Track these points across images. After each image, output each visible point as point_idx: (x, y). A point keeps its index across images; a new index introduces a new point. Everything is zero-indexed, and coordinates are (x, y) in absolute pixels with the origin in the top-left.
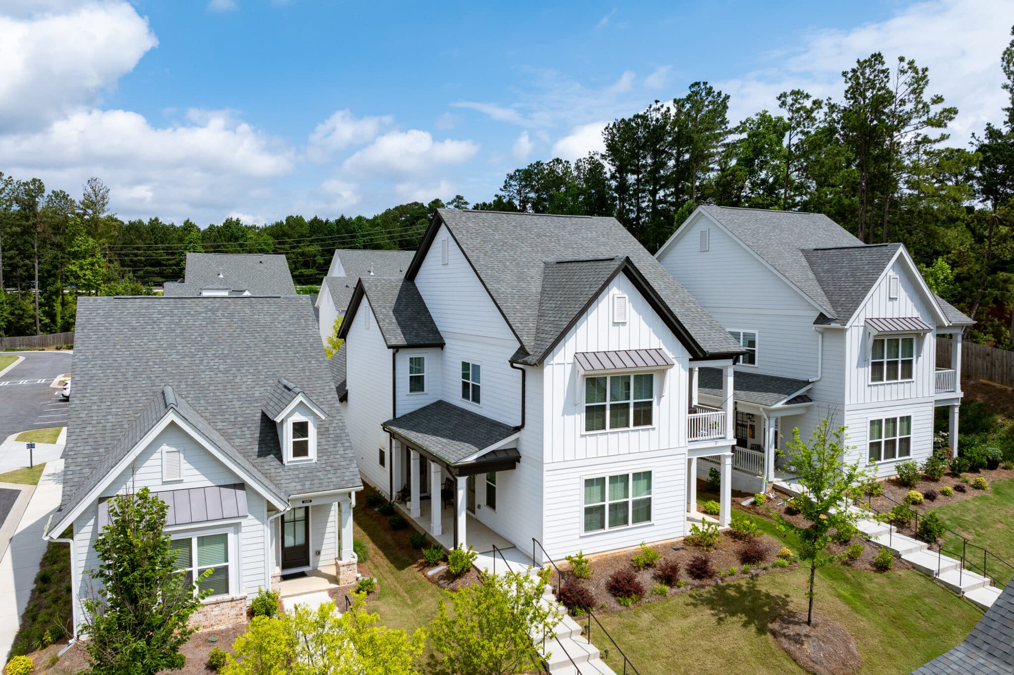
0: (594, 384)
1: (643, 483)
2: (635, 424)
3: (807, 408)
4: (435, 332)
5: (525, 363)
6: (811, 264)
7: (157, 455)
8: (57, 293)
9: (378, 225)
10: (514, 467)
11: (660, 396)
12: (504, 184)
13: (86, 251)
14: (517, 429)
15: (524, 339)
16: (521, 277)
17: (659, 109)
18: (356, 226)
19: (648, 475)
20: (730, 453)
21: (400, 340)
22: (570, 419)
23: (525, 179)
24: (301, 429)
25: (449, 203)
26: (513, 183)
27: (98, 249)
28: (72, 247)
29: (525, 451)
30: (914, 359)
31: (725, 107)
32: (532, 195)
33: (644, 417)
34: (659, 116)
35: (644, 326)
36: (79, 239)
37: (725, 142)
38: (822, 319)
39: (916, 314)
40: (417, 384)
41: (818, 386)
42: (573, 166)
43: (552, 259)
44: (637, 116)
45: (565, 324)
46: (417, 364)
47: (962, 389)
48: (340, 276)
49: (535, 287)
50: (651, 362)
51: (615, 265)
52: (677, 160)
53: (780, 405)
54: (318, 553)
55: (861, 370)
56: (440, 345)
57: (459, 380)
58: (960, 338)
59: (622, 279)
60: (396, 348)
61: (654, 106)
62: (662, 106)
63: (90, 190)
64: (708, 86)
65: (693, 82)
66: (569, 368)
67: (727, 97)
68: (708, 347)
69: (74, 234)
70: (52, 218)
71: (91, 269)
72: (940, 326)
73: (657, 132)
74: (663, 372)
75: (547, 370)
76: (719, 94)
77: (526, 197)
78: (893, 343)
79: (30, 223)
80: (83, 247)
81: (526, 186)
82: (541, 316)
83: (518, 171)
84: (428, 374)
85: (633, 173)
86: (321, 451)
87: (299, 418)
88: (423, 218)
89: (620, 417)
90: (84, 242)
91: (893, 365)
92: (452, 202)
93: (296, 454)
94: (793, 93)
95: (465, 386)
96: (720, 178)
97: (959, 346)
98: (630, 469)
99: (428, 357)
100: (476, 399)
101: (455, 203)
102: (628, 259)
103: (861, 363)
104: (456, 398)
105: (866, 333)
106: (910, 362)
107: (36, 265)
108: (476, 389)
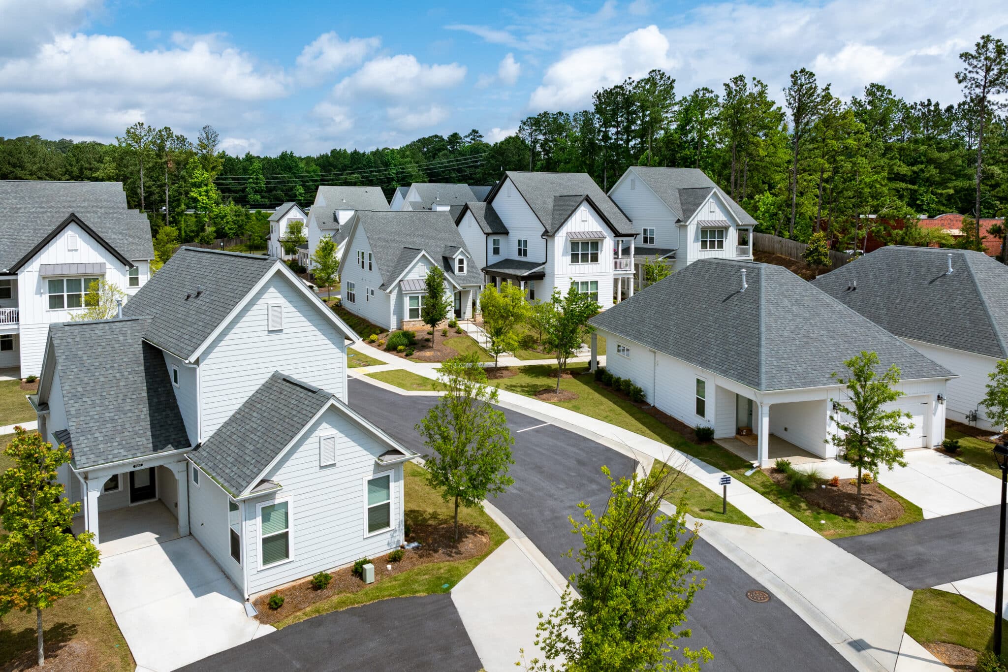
0: (574, 245)
1: (594, 286)
2: (591, 261)
3: (674, 261)
4: (504, 227)
5: (548, 236)
6: (680, 195)
7: (417, 266)
8: (181, 214)
9: (408, 156)
10: (542, 279)
11: (602, 251)
12: (518, 129)
13: (202, 182)
14: (544, 263)
15: (547, 227)
16: (544, 202)
17: (631, 84)
18: (390, 158)
19: (596, 282)
20: (632, 277)
21: (489, 230)
22: (565, 258)
23: (535, 124)
24: (461, 261)
25: (466, 137)
26: (526, 128)
27: (210, 180)
28: (193, 178)
29: (547, 272)
30: (724, 239)
31: (672, 88)
32: (541, 137)
33: (595, 259)
34: (631, 88)
35: (594, 221)
36: (197, 173)
37: (673, 110)
38: (678, 221)
39: (725, 219)
40: (496, 251)
41: (678, 252)
42: (571, 118)
43: (558, 195)
44: (616, 87)
45: (563, 221)
46: (496, 242)
47: (754, 254)
48: (416, 200)
49: (551, 206)
50: (597, 236)
51: (582, 198)
52: (642, 121)
53: (660, 259)
54: (465, 313)
55: (696, 244)
56: (506, 233)
57: (516, 248)
58: (751, 231)
59: (585, 203)
60: (488, 234)
61: (628, 81)
62: (633, 82)
63: (205, 135)
64: (661, 72)
65: (651, 70)
66: (564, 238)
67: (674, 81)
68: (622, 231)
69: (193, 169)
70: (178, 157)
71: (206, 195)
72: (738, 225)
73: (629, 101)
74: (602, 241)
75: (556, 238)
76: (669, 78)
77: (536, 139)
78: (713, 232)
79: (163, 160)
80: (201, 179)
81: (536, 130)
82: (553, 218)
83: (529, 118)
84: (502, 247)
85: (614, 126)
86: (468, 271)
87: (461, 257)
88: (444, 150)
89: (585, 259)
90: (200, 175)
91: (713, 243)
92: (469, 135)
93: (460, 271)
94: (703, 89)
95: (520, 250)
96: (664, 137)
97: (751, 235)
98: (589, 279)
99: (501, 239)
100: (525, 255)
101: (471, 137)
102: (587, 196)
103: (696, 240)
104: (515, 256)
105: (698, 227)
106: (722, 241)
107: (167, 192)
108: (525, 251)
